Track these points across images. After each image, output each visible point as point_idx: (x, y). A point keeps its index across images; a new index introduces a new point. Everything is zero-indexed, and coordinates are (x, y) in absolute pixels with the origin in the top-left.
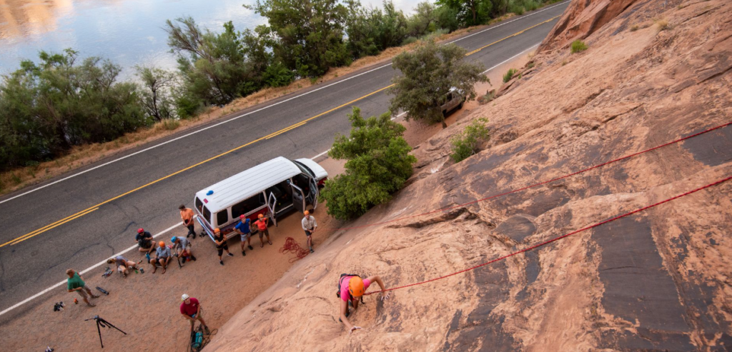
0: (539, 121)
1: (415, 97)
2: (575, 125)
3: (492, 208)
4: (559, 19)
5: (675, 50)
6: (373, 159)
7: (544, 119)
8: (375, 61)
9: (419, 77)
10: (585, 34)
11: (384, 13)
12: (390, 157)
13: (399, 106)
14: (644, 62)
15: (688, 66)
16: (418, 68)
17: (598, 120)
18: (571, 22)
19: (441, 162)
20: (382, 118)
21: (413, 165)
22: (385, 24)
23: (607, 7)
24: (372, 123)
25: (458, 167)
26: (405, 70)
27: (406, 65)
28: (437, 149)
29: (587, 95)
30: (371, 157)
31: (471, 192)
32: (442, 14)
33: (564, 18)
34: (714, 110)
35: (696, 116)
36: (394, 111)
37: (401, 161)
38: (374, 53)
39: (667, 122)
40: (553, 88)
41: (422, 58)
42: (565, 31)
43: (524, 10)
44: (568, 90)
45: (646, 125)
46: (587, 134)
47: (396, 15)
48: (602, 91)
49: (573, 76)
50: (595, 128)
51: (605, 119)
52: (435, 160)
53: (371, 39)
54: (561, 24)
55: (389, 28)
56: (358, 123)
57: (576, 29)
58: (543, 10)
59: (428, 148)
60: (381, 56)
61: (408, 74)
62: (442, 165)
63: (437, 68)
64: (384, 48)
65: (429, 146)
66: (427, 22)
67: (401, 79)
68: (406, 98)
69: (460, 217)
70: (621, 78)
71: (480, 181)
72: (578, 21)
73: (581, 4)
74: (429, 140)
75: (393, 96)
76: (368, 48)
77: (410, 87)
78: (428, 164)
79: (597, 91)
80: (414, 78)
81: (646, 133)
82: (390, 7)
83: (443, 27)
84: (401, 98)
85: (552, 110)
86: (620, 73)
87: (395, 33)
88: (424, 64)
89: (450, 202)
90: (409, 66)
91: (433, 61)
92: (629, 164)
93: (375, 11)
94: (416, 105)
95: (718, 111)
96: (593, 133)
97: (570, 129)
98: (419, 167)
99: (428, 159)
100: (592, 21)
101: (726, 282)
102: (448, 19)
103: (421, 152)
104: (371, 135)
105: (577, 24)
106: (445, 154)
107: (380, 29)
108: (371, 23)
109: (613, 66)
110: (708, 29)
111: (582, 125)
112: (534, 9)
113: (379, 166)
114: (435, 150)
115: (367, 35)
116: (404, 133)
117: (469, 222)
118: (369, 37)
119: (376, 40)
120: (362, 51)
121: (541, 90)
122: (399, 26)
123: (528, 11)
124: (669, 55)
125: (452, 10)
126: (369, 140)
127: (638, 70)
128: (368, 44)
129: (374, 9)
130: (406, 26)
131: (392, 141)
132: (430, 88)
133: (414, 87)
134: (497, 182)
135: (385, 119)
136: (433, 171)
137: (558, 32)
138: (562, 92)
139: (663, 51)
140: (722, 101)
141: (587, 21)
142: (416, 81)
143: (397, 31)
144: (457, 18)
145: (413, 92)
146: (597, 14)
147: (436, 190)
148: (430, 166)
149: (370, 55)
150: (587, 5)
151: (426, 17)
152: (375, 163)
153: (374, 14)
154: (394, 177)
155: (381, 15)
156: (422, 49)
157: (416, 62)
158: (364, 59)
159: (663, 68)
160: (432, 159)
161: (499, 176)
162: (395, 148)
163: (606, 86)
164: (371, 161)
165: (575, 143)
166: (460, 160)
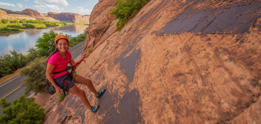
0: (85, 75)
1: (36, 84)
2: (92, 71)
3: (75, 110)
4: (84, 46)
5: (110, 45)
6: (20, 119)
7: (86, 74)
8: (12, 76)
9: (36, 76)
10: (92, 48)
11: (12, 56)
12: (30, 114)
13: (30, 90)
14: (105, 49)
15: (113, 47)
16: (34, 73)
17: (97, 67)
18: (88, 45)
19: (57, 104)
20: (21, 98)
21: (45, 112)
22: (14, 60)
23: (95, 39)
24: (15, 103)
25: (62, 103)
26: (28, 75)
27: (28, 73)
28: (54, 101)
29: (95, 62)
30: (18, 119)
31: (68, 109)
32: (41, 51)
33: (86, 45)
34: (117, 54)
35: (115, 57)
36: (27, 93)
37: (37, 113)
38: (11, 73)
39: (110, 61)
40: (87, 64)
41: (35, 68)
42: (87, 48)
43: (73, 45)
44: (91, 63)
45: (107, 63)
46: (96, 72)
47: (18, 55)
48: (98, 60)
49: (91, 59)
50: (97, 70)
51: (99, 66)
52: (54, 105)
53: (8, 67)
54: (85, 47)
55: (16, 61)
56: (5, 105)
57: (89, 47)
58: (79, 44)
59: (50, 102)
60: (15, 73)
61: (30, 76)
62: (57, 105)
63: (43, 70)
64: (16, 69)
65: (50, 101)
66: (35, 55)
67: (27, 79)
68: (32, 86)
69: (66, 121)
70: (101, 55)
71: (70, 103)
72: (89, 45)
73: (88, 40)
74: (50, 99)
75: (26, 87)
76: (6, 71)
77: (33, 81)
78: (51, 108)
79: (97, 60)
80: (33, 77)
81: (107, 65)
82: (14, 53)
83: (43, 56)
84: (29, 87)
85: (88, 70)
86: (101, 54)
87: (20, 62)
88: (37, 70)
89: (61, 117)
90: (29, 73)
91: (40, 68)
92: (105, 74)
93: (6, 56)
94: (38, 87)
95: (118, 54)
96: (97, 71)
97: (91, 73)
98: (48, 112)
99: (51, 106)
100: (93, 44)
101: (120, 88)
102: (45, 53)
103: (47, 105)
104: (15, 108)
105: (89, 46)
106: (57, 101)
107: (11, 63)
108: (5, 61)
109: (99, 53)
110: (115, 38)
111: (93, 70)
112: (76, 44)
113: (24, 120)
114: (53, 101)
115: (4, 66)
116: (35, 100)
117: (69, 120)
118: (6, 67)
119: (11, 67)
120: (3, 73)
121: (84, 66)
122: (22, 59)
123: (74, 45)
124: (109, 46)
125: (45, 49)
126: (15, 111)
127: (104, 52)
128: (6, 70)
129: (6, 55)
130: (25, 59)
131: (29, 106)
132: (42, 79)
133: (34, 80)
134: (75, 100)
135: (22, 98)
136: (54, 110)
137: (85, 49)
138: (89, 64)
139: (108, 46)
140: (118, 51)
141: (91, 44)
142: (35, 78)
143: (21, 61)
144: (48, 52)
145: (35, 82)
146: (93, 42)
147: (56, 116)
148: (52, 109)
149: (8, 74)
150: (90, 40)
151: (34, 54)
152: (22, 120)
153: (6, 57)
154: (35, 122)
155: (10, 57)
156: (33, 65)
157: (32, 70)
158: (6, 77)
159: (108, 49)
160: (53, 105)
161: (75, 98)
162: (32, 108)
163: (98, 58)
164: (19, 120)
165: (93, 76)
166: (63, 100)
